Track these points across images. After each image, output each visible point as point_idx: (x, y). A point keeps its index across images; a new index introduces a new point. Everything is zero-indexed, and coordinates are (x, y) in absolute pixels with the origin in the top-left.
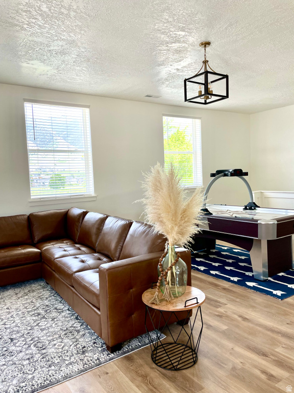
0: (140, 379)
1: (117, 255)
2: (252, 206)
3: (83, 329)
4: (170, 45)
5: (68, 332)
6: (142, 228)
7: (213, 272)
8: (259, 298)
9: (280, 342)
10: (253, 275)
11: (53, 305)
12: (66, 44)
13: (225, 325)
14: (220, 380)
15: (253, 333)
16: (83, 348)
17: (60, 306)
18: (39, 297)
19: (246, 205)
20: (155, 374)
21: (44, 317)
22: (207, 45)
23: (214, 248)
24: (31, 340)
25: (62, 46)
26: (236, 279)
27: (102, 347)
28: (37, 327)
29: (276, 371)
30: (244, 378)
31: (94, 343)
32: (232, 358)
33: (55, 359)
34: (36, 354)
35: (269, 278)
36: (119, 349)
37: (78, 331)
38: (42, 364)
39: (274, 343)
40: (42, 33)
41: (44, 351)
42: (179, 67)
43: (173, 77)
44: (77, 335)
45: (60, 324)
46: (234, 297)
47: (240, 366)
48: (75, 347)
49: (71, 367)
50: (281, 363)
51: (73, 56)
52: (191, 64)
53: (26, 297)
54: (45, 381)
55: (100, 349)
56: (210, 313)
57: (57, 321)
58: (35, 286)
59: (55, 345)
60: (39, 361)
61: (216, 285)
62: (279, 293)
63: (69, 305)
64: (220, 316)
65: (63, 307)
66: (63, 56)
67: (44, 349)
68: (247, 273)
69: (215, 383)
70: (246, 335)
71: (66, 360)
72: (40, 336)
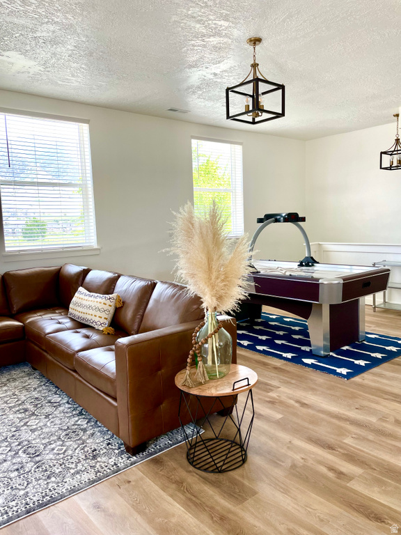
0: (174, 486)
1: (135, 327)
2: (309, 262)
3: (91, 427)
4: (208, 40)
5: (70, 433)
6: (170, 291)
7: (260, 348)
8: (320, 378)
9: (349, 432)
10: (311, 350)
11: (45, 397)
12: (60, 30)
13: (279, 412)
14: (277, 482)
15: (315, 421)
16: (93, 451)
17: (56, 398)
18: (24, 387)
19: (301, 260)
20: (193, 479)
21: (33, 414)
22: (257, 43)
23: (259, 317)
24: (19, 445)
25: (54, 32)
26: (289, 355)
27: (120, 448)
28: (26, 427)
29: (346, 467)
30: (307, 478)
31: (108, 444)
32: (290, 453)
33: (55, 468)
34: (27, 463)
35: (331, 354)
36: (143, 450)
37: (85, 430)
38: (37, 475)
39: (342, 432)
40: (25, 12)
41: (37, 459)
42: (218, 71)
43: (208, 85)
44: (83, 435)
45: (58, 422)
46: (288, 377)
47: (300, 462)
48: (82, 451)
49: (79, 477)
50: (351, 457)
51: (68, 47)
52: (233, 69)
53: (5, 388)
54: (43, 497)
55: (117, 451)
56: (259, 399)
57: (53, 418)
58: (16, 373)
59: (53, 449)
60: (32, 471)
61: (265, 364)
62: (344, 371)
63: (69, 397)
64: (272, 402)
65: (60, 399)
66: (55, 46)
67: (38, 455)
68: (303, 348)
69: (270, 485)
70: (306, 424)
71: (71, 468)
72: (30, 438)
